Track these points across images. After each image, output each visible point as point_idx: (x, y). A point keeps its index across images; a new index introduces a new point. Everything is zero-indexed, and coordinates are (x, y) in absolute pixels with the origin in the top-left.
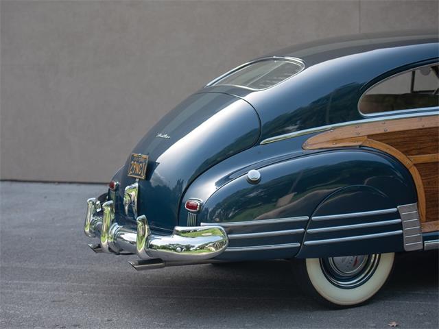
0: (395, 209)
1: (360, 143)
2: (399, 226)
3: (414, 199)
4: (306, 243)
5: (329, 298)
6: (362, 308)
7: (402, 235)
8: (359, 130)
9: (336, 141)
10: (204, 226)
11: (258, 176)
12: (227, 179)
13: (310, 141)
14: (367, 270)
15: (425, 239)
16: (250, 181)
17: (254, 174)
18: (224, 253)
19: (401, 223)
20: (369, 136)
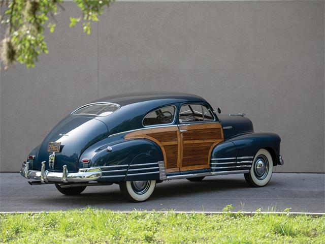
0: (157, 163)
1: (144, 137)
2: (158, 170)
3: (163, 160)
4: (128, 175)
5: (136, 199)
6: (146, 203)
7: (159, 173)
8: (143, 132)
9: (135, 136)
10: (92, 168)
11: (111, 149)
12: (99, 150)
13: (127, 136)
14: (147, 187)
15: (167, 175)
16: (108, 151)
17: (110, 148)
18: (100, 178)
19: (159, 169)
20: (147, 134)
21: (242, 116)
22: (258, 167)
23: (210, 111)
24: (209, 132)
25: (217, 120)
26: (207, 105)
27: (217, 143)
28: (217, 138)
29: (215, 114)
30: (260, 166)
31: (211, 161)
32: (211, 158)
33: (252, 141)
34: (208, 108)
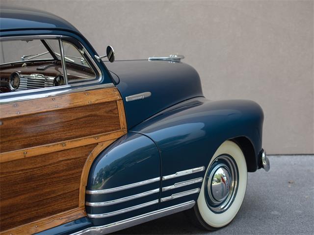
21: (177, 60)
22: (215, 184)
23: (85, 55)
24: (81, 115)
25: (108, 78)
26: (77, 39)
27: (105, 145)
28: (106, 131)
29: (101, 64)
30: (219, 181)
31: (88, 198)
32: (89, 187)
33: (202, 125)
34: (79, 47)
